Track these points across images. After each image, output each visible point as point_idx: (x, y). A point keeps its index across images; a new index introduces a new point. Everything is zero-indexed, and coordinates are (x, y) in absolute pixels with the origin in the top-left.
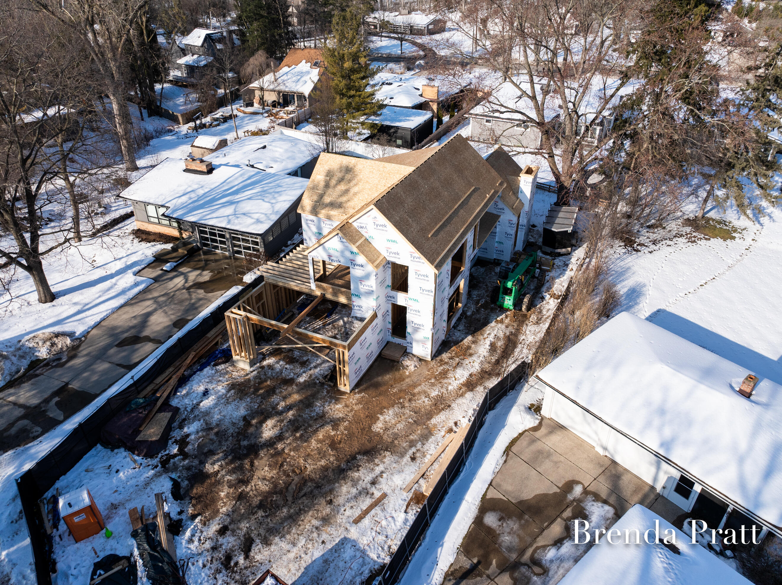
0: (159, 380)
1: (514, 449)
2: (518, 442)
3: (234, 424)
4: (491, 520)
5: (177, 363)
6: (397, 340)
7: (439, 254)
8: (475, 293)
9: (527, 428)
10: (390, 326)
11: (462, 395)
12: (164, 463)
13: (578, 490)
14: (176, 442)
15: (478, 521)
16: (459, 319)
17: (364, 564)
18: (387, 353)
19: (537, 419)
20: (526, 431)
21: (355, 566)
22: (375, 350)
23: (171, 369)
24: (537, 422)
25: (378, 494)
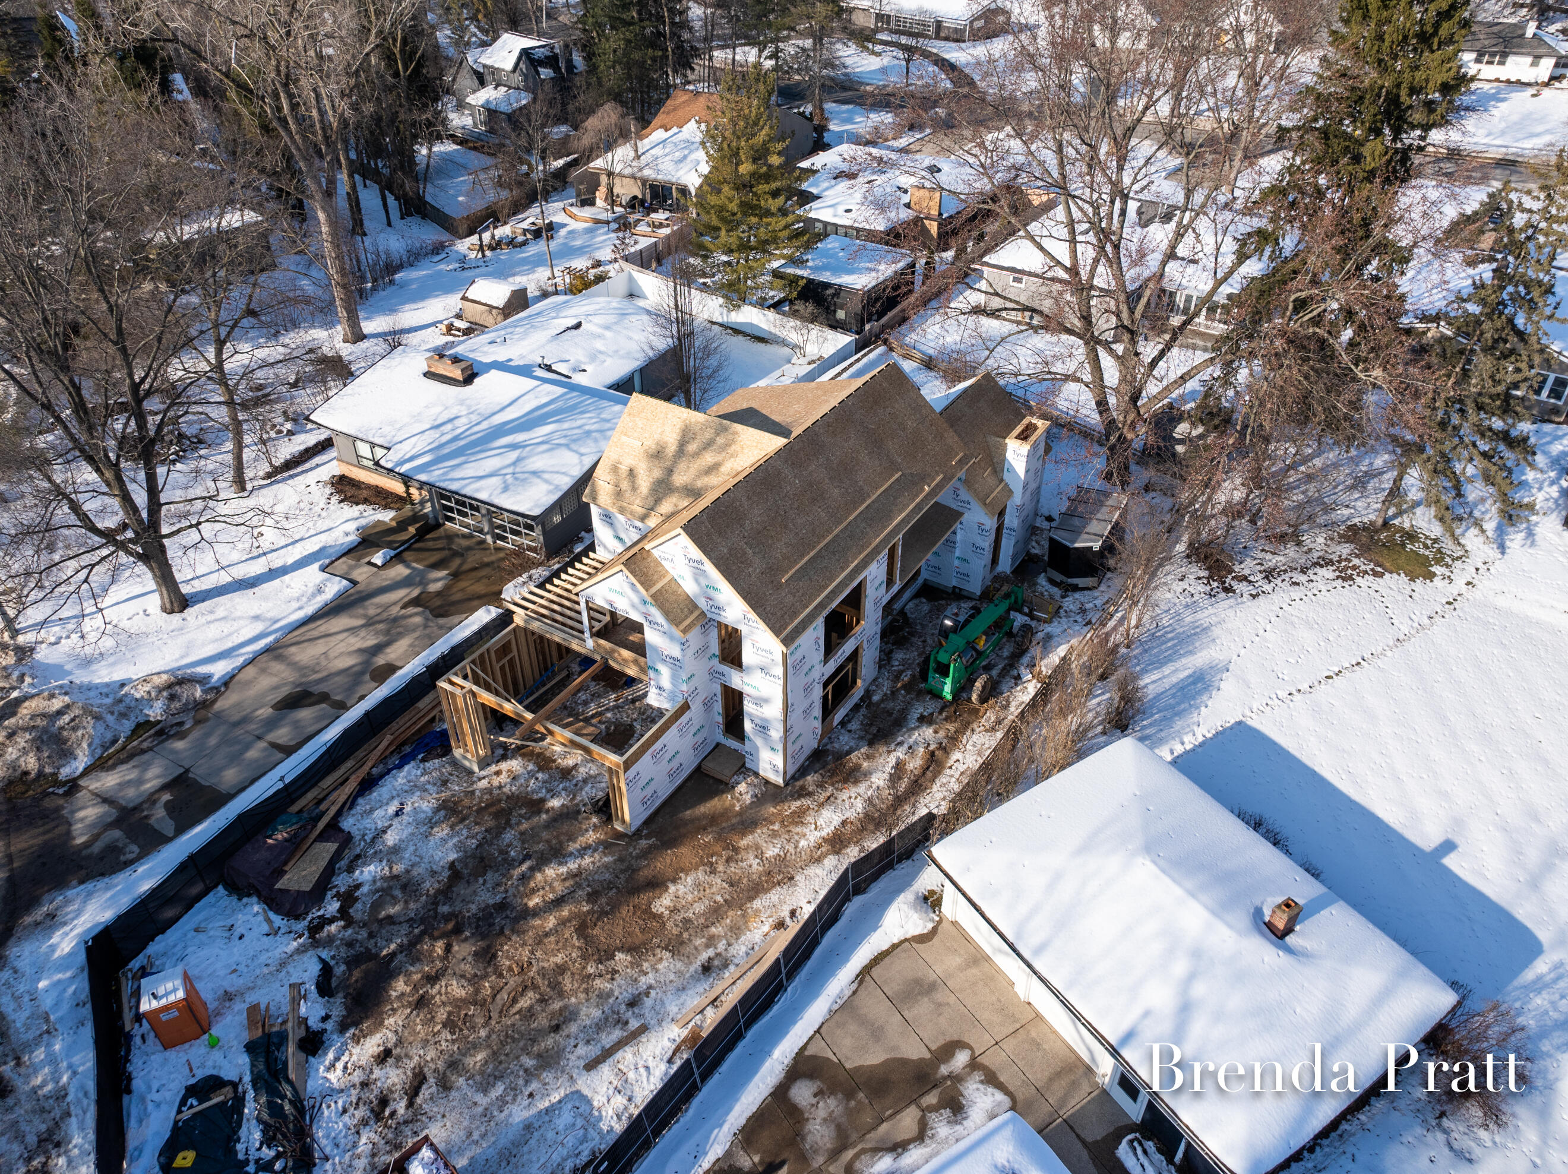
0: (328, 782)
1: (876, 972)
2: (887, 960)
3: (433, 873)
4: (802, 1093)
5: (360, 753)
6: (732, 743)
9: (908, 936)
10: (720, 719)
11: (818, 860)
12: (314, 929)
13: (961, 1058)
14: (338, 895)
15: (780, 1093)
16: (856, 708)
17: (584, 1139)
18: (710, 767)
19: (932, 920)
20: (906, 940)
21: (570, 1141)
22: (689, 761)
23: (349, 764)
24: (930, 926)
25: (634, 1024)
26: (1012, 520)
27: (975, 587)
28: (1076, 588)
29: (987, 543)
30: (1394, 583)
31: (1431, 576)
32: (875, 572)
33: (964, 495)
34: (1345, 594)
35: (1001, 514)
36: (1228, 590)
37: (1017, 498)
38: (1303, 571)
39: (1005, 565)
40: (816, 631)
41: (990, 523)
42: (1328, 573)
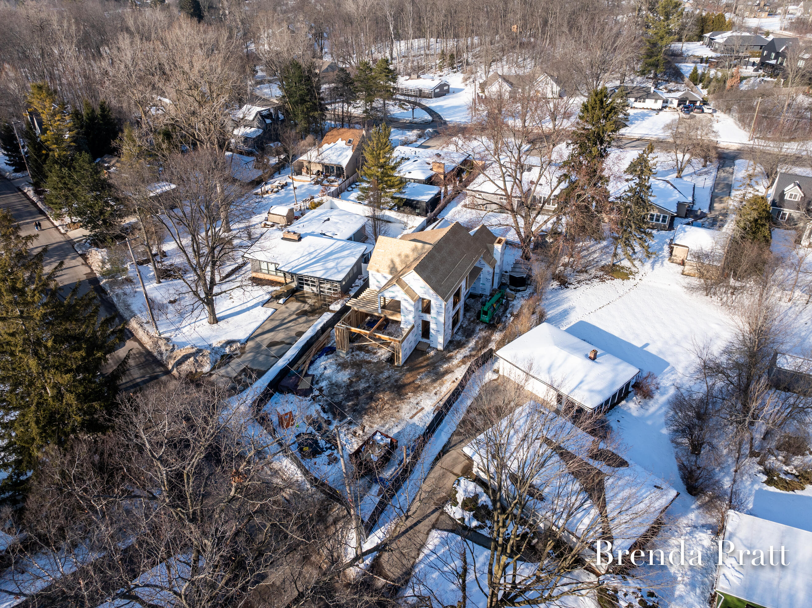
0: (300, 362)
2: (488, 385)
3: (344, 382)
4: (473, 415)
5: (307, 353)
6: (425, 340)
7: (447, 294)
8: (468, 314)
9: (492, 379)
10: (421, 333)
11: (460, 366)
12: (313, 398)
14: (317, 390)
15: (466, 416)
16: (459, 329)
17: (415, 433)
18: (420, 347)
19: (497, 376)
20: (491, 381)
22: (413, 345)
23: (304, 357)
25: (419, 408)
26: (497, 270)
27: (488, 293)
28: (519, 291)
29: (490, 278)
30: (618, 282)
31: (629, 279)
32: (463, 283)
33: (483, 262)
34: (602, 285)
35: (494, 268)
36: (567, 287)
37: (498, 263)
38: (589, 280)
39: (496, 286)
40: (451, 300)
41: (491, 270)
42: (597, 280)
